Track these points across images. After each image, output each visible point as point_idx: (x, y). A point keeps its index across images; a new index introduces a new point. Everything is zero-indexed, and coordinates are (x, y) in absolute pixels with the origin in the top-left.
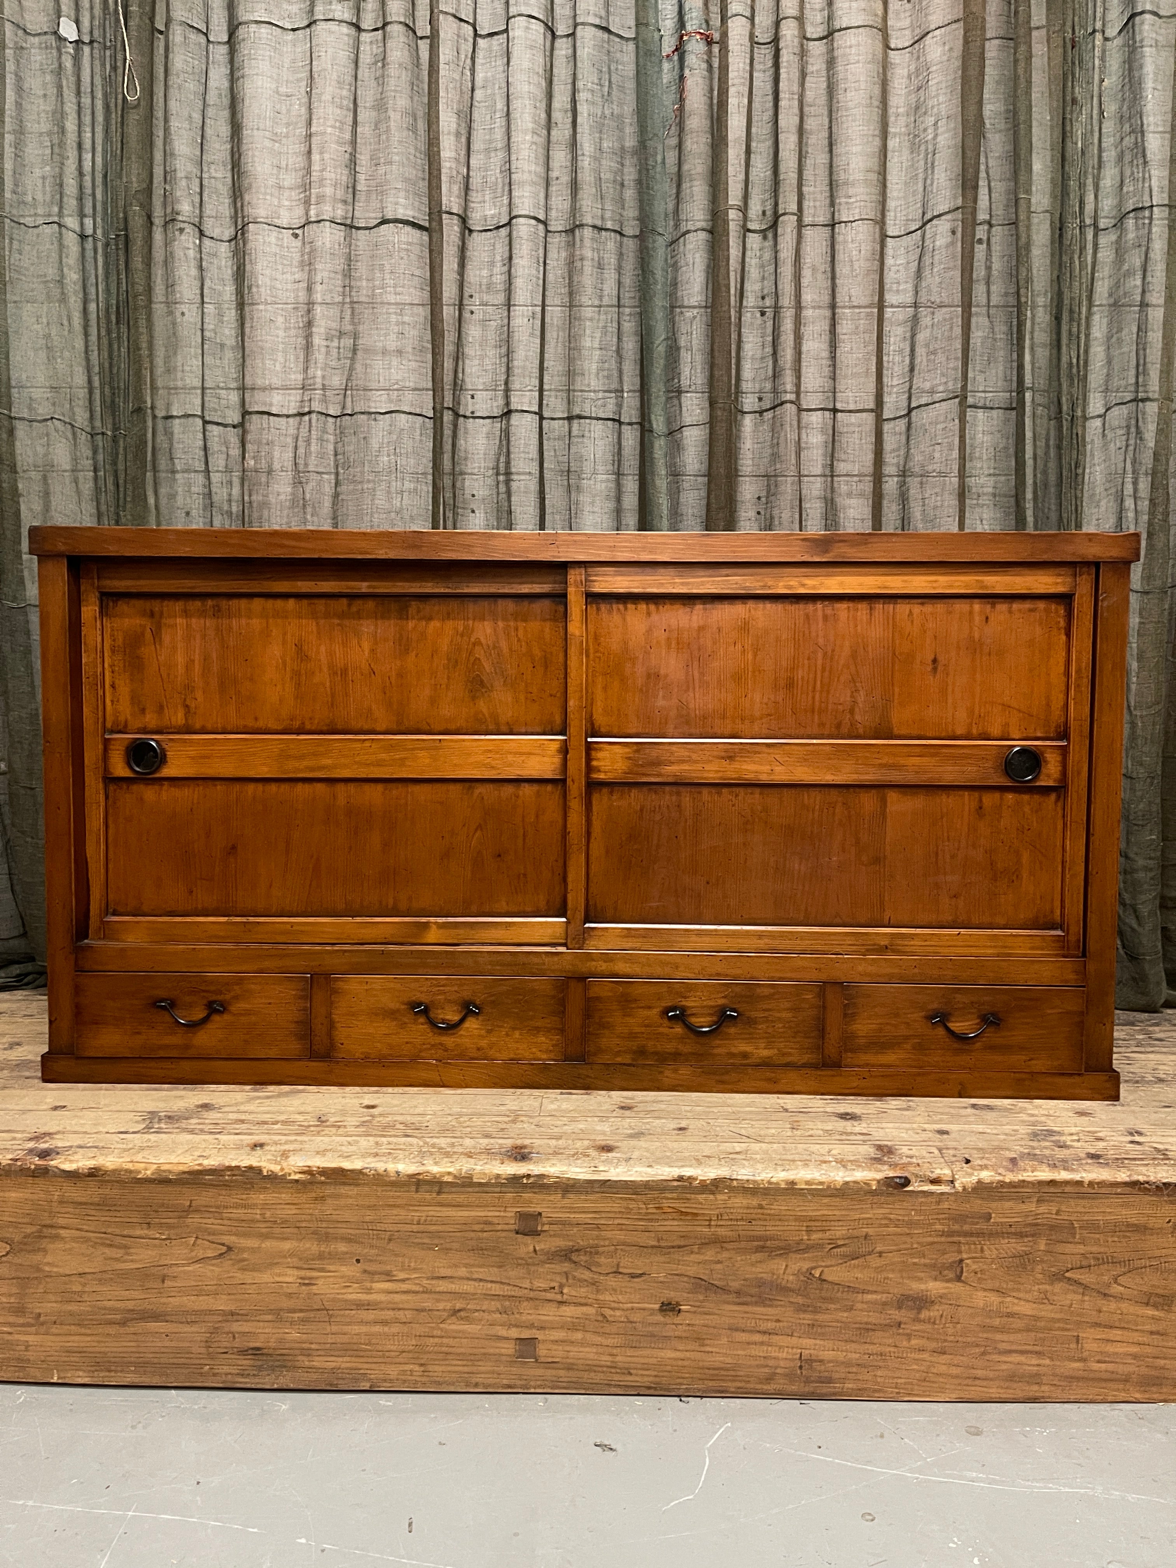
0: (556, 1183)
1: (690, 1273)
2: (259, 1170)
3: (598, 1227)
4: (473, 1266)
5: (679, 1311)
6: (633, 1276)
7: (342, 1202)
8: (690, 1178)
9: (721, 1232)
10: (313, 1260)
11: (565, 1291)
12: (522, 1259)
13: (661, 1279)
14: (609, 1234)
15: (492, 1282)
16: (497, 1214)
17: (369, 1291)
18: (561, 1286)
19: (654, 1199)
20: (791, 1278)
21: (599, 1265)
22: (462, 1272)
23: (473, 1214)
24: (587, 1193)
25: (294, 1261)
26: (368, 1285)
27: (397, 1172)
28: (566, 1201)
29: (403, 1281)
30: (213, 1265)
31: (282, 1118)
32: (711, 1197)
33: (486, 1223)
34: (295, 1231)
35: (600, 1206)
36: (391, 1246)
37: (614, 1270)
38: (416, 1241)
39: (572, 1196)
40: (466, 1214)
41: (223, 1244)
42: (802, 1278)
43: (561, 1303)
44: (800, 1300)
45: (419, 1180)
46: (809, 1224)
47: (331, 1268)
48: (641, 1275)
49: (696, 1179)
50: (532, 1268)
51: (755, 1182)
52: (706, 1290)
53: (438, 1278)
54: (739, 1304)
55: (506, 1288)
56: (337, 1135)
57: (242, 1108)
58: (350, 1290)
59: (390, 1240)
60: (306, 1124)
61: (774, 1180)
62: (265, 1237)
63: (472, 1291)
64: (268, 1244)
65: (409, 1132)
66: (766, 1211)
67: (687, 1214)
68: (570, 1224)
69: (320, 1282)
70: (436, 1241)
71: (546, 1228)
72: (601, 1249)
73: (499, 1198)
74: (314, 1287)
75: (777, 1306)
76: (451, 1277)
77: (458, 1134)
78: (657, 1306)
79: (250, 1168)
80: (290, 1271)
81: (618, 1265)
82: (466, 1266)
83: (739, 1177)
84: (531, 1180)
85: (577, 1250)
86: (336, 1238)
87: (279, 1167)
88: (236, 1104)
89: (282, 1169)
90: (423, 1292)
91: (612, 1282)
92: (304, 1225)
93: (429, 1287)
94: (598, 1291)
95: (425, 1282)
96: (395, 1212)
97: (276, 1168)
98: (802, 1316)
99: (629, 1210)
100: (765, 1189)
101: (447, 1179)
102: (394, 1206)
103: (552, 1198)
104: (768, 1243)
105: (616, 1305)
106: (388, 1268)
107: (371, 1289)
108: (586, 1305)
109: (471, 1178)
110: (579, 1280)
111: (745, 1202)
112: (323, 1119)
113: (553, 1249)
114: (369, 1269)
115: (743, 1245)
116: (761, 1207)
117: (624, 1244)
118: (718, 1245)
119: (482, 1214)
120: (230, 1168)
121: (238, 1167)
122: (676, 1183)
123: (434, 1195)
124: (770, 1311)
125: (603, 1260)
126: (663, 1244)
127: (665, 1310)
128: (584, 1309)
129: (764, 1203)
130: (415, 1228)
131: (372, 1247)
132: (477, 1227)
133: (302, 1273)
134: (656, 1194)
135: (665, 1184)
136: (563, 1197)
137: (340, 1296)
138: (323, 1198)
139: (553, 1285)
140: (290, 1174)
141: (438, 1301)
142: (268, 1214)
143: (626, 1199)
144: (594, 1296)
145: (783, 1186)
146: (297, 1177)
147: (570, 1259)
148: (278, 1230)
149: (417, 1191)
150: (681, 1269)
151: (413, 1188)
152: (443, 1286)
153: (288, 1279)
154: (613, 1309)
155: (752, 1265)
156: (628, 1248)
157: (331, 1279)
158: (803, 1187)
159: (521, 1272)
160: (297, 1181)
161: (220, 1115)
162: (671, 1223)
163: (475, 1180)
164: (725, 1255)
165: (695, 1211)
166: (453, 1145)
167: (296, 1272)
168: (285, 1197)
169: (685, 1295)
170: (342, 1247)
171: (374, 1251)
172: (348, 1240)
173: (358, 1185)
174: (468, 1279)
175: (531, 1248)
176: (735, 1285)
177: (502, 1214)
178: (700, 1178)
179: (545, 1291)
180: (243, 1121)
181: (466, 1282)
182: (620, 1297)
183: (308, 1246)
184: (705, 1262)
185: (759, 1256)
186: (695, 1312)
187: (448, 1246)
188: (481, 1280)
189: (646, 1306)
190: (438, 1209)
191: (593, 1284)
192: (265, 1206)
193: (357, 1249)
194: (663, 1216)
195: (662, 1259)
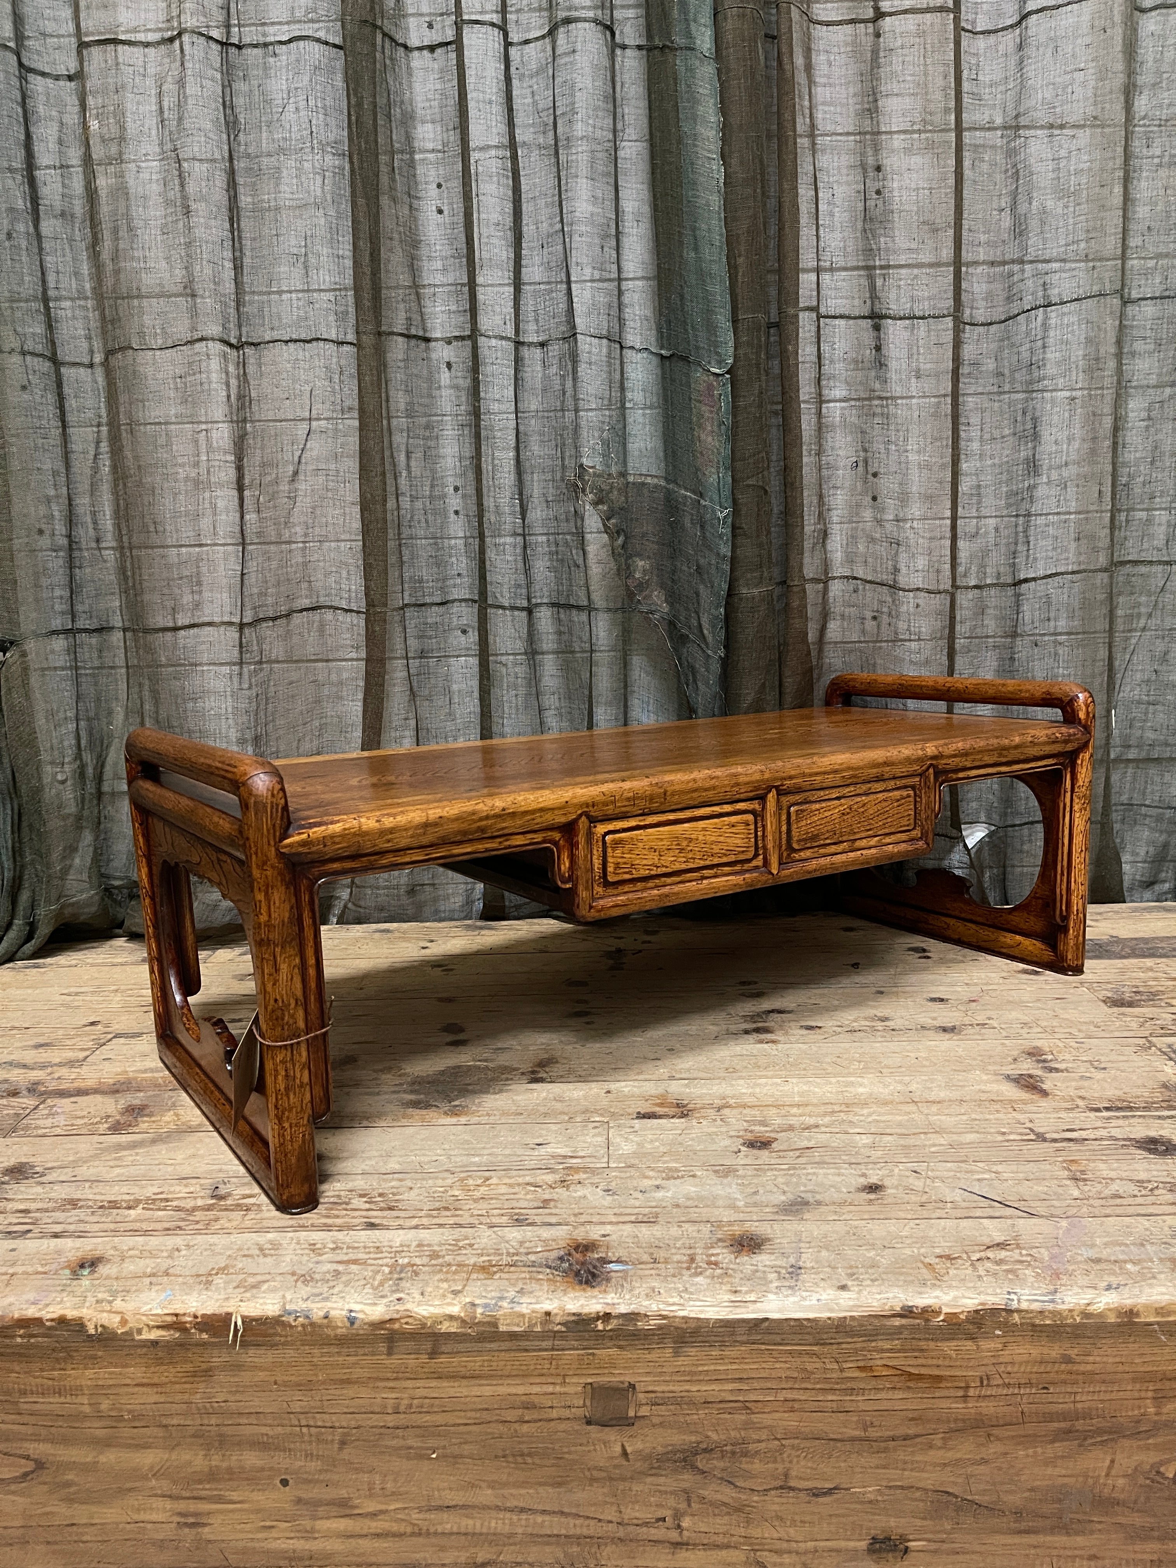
0: (660, 1327)
1: (928, 1484)
2: (78, 1326)
3: (746, 1407)
4: (505, 1485)
5: (906, 1550)
6: (816, 1493)
7: (246, 1377)
8: (927, 1312)
9: (988, 1408)
10: (200, 1482)
11: (686, 1523)
12: (601, 1469)
13: (871, 1497)
14: (767, 1419)
15: (544, 1512)
16: (550, 1389)
17: (309, 1534)
18: (678, 1515)
19: (856, 1351)
20: (1121, 1482)
21: (749, 1475)
22: (486, 1496)
23: (503, 1390)
24: (723, 1345)
25: (165, 1485)
26: (307, 1523)
27: (352, 1321)
28: (681, 1360)
29: (373, 1515)
30: (13, 1493)
31: (150, 1191)
32: (969, 1345)
33: (528, 1406)
34: (160, 1432)
35: (750, 1367)
36: (345, 1454)
37: (779, 1483)
38: (394, 1443)
39: (692, 1351)
40: (487, 1391)
41: (27, 1458)
42: (1141, 1480)
43: (677, 1545)
44: (1138, 1520)
45: (393, 1332)
46: (1159, 1386)
47: (235, 1496)
48: (830, 1492)
49: (939, 1313)
50: (621, 1486)
51: (1055, 1313)
52: (958, 1509)
53: (440, 1508)
54: (1020, 1532)
55: (572, 1521)
56: (242, 1230)
57: (84, 1171)
58: (274, 1534)
59: (343, 1443)
60: (189, 1204)
61: (1094, 1309)
62: (107, 1443)
63: (507, 1529)
64: (109, 1457)
65: (377, 1216)
66: (1076, 1368)
67: (920, 1377)
68: (692, 1403)
69: (216, 1520)
70: (432, 1443)
71: (644, 1411)
72: (751, 1447)
73: (552, 1358)
74: (206, 1530)
75: (1092, 1532)
76: (464, 1507)
77: (466, 1219)
78: (863, 1545)
79: (62, 1321)
80: (159, 1503)
81: (786, 1475)
82: (492, 1485)
83: (1024, 1306)
84: (613, 1324)
85: (705, 1450)
86: (239, 1444)
87: (117, 1318)
88: (75, 1164)
89: (124, 1322)
90: (413, 1534)
91: (774, 1503)
92: (175, 1421)
93: (424, 1525)
94: (748, 1522)
95: (415, 1516)
96: (350, 1391)
97: (112, 1321)
98: (1137, 1548)
99: (807, 1375)
100: (1076, 1326)
101: (445, 1327)
102: (349, 1381)
103: (653, 1356)
104: (1079, 1425)
105: (785, 1545)
106: (343, 1493)
107: (313, 1530)
108: (727, 1547)
109: (495, 1325)
110: (712, 1504)
111: (1035, 1352)
112: (222, 1191)
113: (660, 1449)
114: (304, 1496)
115: (1030, 1428)
116: (1068, 1360)
117: (797, 1435)
118: (981, 1432)
119: (521, 1390)
120: (25, 1323)
121: (38, 1321)
122: (897, 1322)
123: (424, 1358)
124: (1080, 1540)
125: (757, 1466)
126: (873, 1433)
127: (879, 1551)
128: (724, 1553)
129: (1073, 1353)
130: (391, 1420)
131: (309, 1456)
132: (511, 1415)
133: (182, 1506)
134: (859, 1343)
135: (876, 1322)
136: (677, 1353)
137: (257, 1545)
138: (207, 1373)
139: (660, 1514)
140: (139, 1331)
141: (443, 1549)
142: (105, 1405)
143: (800, 1353)
144: (742, 1531)
145: (1112, 1319)
146: (154, 1335)
147: (694, 1467)
148: (127, 1432)
149: (390, 1353)
150: (910, 1477)
151: (382, 1347)
152: (450, 1522)
153: (154, 1517)
154: (777, 1552)
155: (1046, 1463)
156: (807, 1444)
157: (236, 1516)
158: (1152, 1319)
159: (599, 1492)
160: (155, 1343)
161: (39, 1189)
162: (890, 1395)
163: (502, 1328)
164: (995, 1448)
165: (936, 1372)
166: (457, 1247)
167: (168, 1504)
168: (136, 1372)
169: (919, 1522)
170: (252, 1459)
171: (313, 1465)
172: (262, 1445)
173: (273, 1346)
174: (498, 1508)
175: (618, 1449)
176: (1015, 1500)
177: (558, 1389)
178: (945, 1310)
179: (646, 1524)
180: (73, 1203)
181: (494, 1514)
182: (792, 1531)
183: (188, 1457)
184: (957, 1463)
185: (1059, 1447)
186: (935, 1552)
187: (456, 1450)
188: (522, 1510)
189: (843, 1544)
190: (433, 1383)
191: (738, 1510)
192: (99, 1390)
193: (281, 1461)
194: (873, 1383)
195: (874, 1460)
